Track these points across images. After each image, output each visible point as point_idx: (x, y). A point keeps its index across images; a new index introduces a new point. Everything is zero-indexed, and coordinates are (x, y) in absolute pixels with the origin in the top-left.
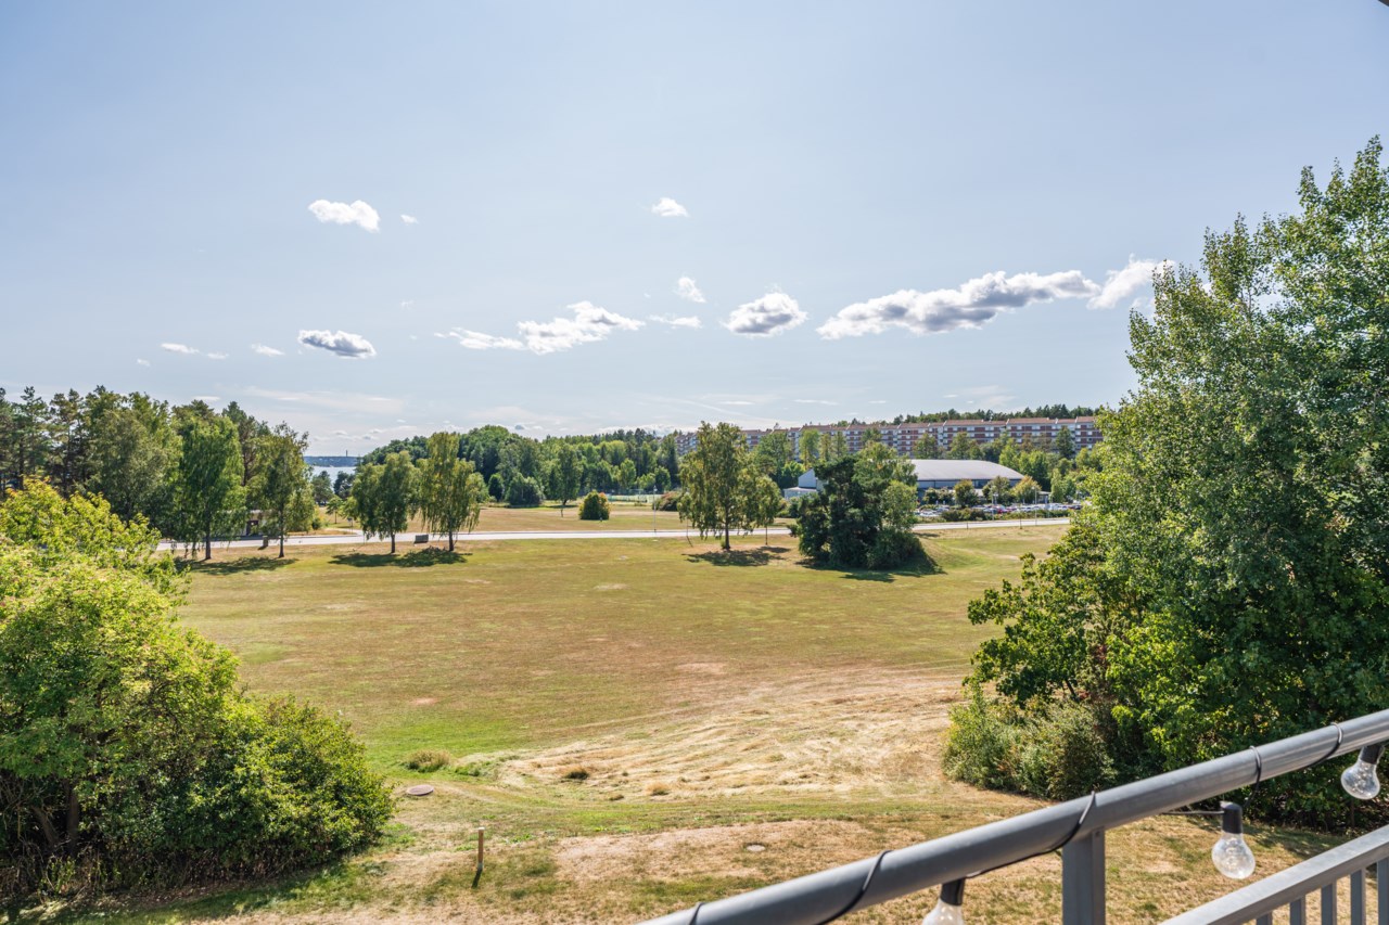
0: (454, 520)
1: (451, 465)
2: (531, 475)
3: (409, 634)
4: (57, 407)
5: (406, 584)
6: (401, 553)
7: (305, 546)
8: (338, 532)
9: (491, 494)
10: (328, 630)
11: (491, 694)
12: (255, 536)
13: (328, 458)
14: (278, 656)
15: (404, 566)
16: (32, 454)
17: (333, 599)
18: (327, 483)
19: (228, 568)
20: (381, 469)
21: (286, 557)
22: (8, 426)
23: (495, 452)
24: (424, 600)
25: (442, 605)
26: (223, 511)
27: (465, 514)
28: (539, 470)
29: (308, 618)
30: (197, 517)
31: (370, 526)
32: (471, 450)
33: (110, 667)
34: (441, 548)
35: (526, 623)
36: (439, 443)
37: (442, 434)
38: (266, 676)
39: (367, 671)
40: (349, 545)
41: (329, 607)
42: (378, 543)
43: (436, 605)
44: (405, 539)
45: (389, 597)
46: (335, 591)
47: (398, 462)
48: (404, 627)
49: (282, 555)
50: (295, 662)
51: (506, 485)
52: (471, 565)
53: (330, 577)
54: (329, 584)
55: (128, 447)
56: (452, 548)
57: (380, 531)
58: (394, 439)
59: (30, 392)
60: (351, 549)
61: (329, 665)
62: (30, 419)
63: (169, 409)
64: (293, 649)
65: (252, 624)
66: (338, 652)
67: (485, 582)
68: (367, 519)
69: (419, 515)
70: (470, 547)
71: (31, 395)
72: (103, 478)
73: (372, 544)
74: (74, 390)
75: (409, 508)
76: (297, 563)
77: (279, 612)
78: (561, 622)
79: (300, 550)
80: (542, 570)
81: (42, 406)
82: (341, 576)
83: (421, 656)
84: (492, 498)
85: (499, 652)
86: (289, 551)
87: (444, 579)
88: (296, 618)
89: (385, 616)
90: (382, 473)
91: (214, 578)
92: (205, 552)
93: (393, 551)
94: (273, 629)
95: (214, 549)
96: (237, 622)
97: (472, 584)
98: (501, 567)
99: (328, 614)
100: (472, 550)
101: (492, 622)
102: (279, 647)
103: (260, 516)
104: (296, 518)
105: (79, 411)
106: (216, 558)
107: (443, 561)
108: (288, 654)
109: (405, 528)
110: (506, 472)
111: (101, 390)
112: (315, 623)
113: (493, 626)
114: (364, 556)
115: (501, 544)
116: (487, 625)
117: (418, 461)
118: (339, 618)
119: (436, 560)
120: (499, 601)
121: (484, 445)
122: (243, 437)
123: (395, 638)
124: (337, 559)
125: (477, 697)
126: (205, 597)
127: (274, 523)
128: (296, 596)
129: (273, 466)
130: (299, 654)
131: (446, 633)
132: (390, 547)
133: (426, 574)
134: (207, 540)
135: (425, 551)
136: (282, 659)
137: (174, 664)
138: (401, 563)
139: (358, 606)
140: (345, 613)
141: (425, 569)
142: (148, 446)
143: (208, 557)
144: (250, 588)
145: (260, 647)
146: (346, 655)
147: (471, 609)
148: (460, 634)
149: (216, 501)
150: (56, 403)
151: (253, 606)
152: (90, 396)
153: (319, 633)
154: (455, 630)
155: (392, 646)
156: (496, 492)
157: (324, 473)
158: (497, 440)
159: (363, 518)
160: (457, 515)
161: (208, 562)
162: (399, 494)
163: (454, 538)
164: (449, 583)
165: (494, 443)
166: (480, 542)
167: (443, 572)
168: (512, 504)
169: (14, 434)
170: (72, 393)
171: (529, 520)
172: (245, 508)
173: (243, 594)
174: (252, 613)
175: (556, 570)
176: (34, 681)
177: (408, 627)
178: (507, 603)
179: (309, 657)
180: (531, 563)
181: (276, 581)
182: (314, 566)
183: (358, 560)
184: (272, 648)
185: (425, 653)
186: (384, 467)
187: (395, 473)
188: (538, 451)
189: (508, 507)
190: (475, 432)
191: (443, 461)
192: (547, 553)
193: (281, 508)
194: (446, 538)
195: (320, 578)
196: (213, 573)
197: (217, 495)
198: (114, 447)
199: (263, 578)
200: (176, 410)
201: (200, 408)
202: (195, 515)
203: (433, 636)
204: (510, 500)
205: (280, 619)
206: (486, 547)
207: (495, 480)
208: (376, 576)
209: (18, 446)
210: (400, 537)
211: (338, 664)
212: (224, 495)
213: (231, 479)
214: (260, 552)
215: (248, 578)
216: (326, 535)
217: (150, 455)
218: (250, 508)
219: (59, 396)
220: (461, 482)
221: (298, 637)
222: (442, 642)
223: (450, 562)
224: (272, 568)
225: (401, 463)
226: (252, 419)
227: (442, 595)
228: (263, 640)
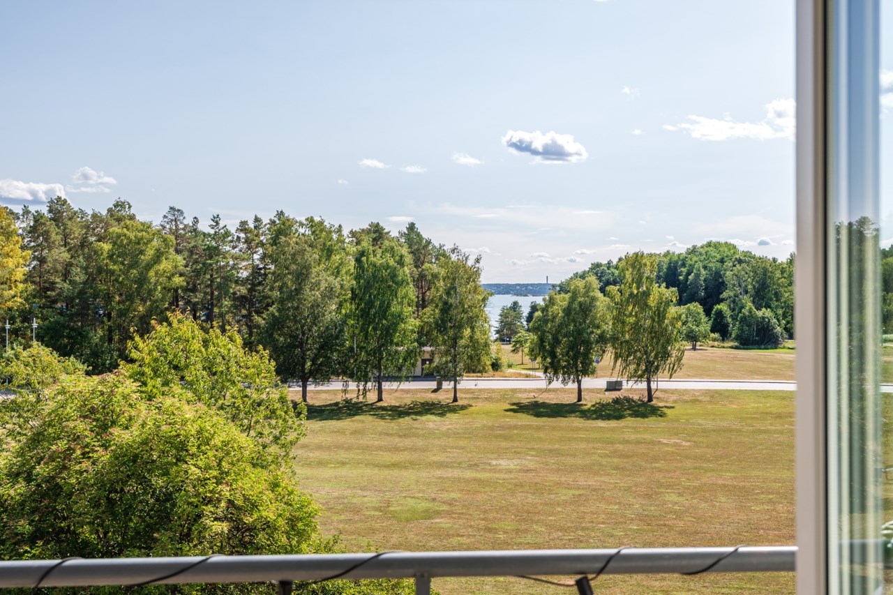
0: (652, 363)
1: (647, 294)
2: (768, 306)
3: (576, 501)
4: (242, 235)
5: (588, 440)
6: (588, 402)
7: (480, 390)
8: (520, 375)
9: (713, 331)
10: (487, 489)
11: (657, 584)
12: (427, 376)
13: (526, 286)
14: (428, 514)
15: (588, 418)
16: (220, 285)
17: (500, 453)
18: (519, 316)
19: (398, 412)
20: (564, 299)
21: (460, 403)
22: (201, 256)
23: (720, 276)
24: (604, 461)
25: (623, 469)
26: (394, 348)
27: (666, 355)
28: (778, 300)
29: (469, 474)
30: (368, 354)
31: (553, 368)
32: (689, 273)
33: (191, 504)
34: (636, 397)
35: (723, 500)
36: (633, 266)
37: (636, 254)
38: (411, 536)
39: (519, 540)
40: (530, 391)
41: (494, 462)
42: (561, 389)
43: (616, 468)
44: (595, 385)
45: (563, 455)
46: (504, 444)
47: (582, 290)
48: (572, 492)
49: (455, 400)
50: (443, 522)
51: (734, 318)
52: (672, 420)
53: (502, 428)
54: (500, 436)
55: (302, 275)
56: (650, 398)
57: (563, 374)
58: (595, 261)
59: (216, 220)
60: (532, 395)
61: (479, 530)
62: (216, 248)
63: (346, 232)
64: (445, 508)
65: (409, 475)
66: (491, 516)
67: (684, 443)
68: (549, 360)
69: (609, 357)
70: (674, 397)
71: (217, 223)
72: (279, 310)
73: (555, 390)
74: (259, 216)
75: (596, 348)
76: (470, 409)
77: (440, 465)
78: (770, 501)
79: (475, 395)
80: (761, 432)
81: (227, 234)
82: (515, 427)
83: (583, 529)
84: (716, 335)
85: (680, 533)
86: (464, 396)
87: (633, 437)
88: (456, 473)
89: (555, 478)
90: (565, 304)
91: (382, 423)
92: (376, 392)
93: (580, 399)
94: (429, 484)
95: (386, 390)
96: (396, 473)
97: (667, 445)
98: (709, 425)
99: (490, 471)
100: (675, 401)
101: (680, 495)
102: (430, 505)
103: (432, 353)
104: (471, 358)
105: (262, 238)
106: (388, 401)
107: (637, 414)
108: (438, 513)
109: (593, 372)
110: (734, 301)
111: (280, 214)
112: (475, 480)
113: (681, 499)
114: (544, 405)
115: (714, 395)
116: (674, 498)
117: (608, 288)
118: (502, 476)
119: (629, 412)
120: (695, 468)
121: (705, 267)
122: (418, 263)
123: (559, 504)
124: (514, 407)
125: (638, 585)
126: (371, 443)
127: (446, 362)
128: (462, 448)
129: (445, 297)
130: (449, 514)
131: (619, 503)
132: (576, 395)
133: (613, 430)
134: (379, 380)
135: (617, 401)
136: (430, 518)
137: (254, 506)
138: (586, 414)
139: (526, 463)
140: (510, 471)
141: (613, 424)
142: (321, 277)
143: (380, 399)
144: (416, 435)
145: (411, 502)
146: (500, 519)
147: (658, 476)
148: (637, 506)
149: (388, 334)
150: (241, 230)
151: (414, 456)
152: (273, 222)
153: (476, 492)
154: (632, 500)
155: (553, 514)
156: (720, 328)
157: (515, 303)
158: (722, 261)
159: (544, 358)
160: (656, 357)
161: (379, 404)
162: (584, 329)
163: (653, 386)
164: (638, 442)
165: (719, 265)
166: (686, 391)
167: (634, 428)
168: (741, 344)
169: (204, 264)
170: (257, 220)
171: (760, 365)
172: (416, 344)
173: (407, 442)
174: (412, 464)
175: (781, 432)
176: (128, 510)
177: (577, 492)
178: (706, 471)
179: (459, 518)
180: (749, 421)
181: (444, 428)
182: (487, 413)
183: (537, 409)
184: (424, 505)
185: (589, 525)
186: (567, 296)
187: (580, 304)
188: (778, 274)
189: (736, 348)
190: (693, 251)
191: (638, 288)
192: (774, 410)
193: (454, 345)
194: (644, 385)
195: (492, 428)
196: (382, 417)
197: (387, 330)
198: (290, 277)
199: (431, 425)
200: (353, 234)
201: (377, 233)
202: (366, 352)
203: (603, 506)
204: (738, 338)
205: (439, 473)
206: (694, 399)
207: (720, 313)
208: (554, 428)
209: (208, 276)
210: (588, 382)
211: (489, 530)
212: (395, 331)
213: (401, 312)
214: (433, 395)
215: (416, 425)
216: (506, 378)
217: (323, 285)
218: (422, 344)
219: (244, 223)
220: (660, 314)
221: (453, 495)
222: (611, 514)
223: (644, 416)
224: (442, 415)
225: (587, 292)
226: (429, 242)
227: (626, 457)
228: (417, 495)
